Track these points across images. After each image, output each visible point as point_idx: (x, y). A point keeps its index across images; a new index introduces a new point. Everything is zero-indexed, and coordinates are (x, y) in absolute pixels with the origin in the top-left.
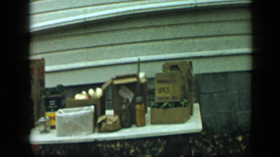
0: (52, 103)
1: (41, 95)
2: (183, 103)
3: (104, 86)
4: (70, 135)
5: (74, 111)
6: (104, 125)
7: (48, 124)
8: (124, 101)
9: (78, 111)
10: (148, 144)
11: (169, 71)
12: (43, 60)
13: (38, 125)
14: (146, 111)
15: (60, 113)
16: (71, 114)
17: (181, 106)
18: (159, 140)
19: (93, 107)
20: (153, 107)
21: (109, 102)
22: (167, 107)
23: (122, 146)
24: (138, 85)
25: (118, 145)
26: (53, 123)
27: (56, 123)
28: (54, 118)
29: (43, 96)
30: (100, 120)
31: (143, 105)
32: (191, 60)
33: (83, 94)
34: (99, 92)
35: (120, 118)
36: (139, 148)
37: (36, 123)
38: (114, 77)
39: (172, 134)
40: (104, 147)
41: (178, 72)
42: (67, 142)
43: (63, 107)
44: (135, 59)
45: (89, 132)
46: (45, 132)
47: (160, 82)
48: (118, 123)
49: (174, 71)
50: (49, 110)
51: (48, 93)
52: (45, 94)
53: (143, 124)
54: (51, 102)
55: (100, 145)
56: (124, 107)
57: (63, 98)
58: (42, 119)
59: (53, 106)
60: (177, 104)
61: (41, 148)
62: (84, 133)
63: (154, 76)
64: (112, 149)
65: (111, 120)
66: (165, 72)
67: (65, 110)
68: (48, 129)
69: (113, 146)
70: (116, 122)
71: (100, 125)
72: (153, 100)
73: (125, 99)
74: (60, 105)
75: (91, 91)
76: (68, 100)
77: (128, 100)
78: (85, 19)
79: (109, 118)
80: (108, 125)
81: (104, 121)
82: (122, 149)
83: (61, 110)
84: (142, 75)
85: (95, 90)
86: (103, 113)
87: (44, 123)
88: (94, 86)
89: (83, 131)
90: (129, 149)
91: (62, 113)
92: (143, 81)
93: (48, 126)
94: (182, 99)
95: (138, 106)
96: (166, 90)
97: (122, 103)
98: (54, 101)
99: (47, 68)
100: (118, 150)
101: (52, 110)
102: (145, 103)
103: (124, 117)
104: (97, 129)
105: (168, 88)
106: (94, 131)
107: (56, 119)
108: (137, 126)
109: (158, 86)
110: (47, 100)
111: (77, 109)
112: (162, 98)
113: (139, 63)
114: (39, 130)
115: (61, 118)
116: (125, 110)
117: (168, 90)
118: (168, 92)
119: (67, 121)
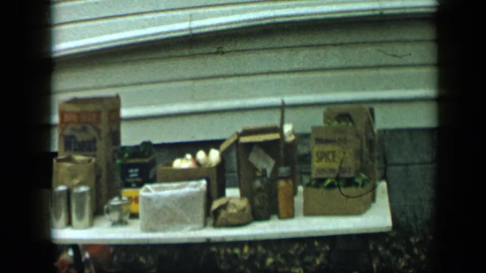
0: (134, 173)
1: (114, 160)
2: (359, 181)
3: (224, 146)
4: (164, 230)
5: (173, 188)
6: (223, 214)
7: (125, 209)
8: (258, 174)
9: (178, 188)
10: (298, 250)
11: (335, 123)
12: (117, 98)
13: (108, 212)
14: (295, 192)
15: (148, 190)
16: (166, 193)
17: (357, 185)
18: (316, 243)
19: (204, 183)
20: (308, 185)
21: (231, 175)
22: (331, 186)
23: (252, 252)
24: (282, 146)
25: (246, 249)
26: (134, 208)
27: (139, 208)
28: (136, 200)
29: (118, 161)
30: (216, 205)
31: (290, 182)
32: (371, 105)
33: (187, 159)
34: (215, 156)
35: (251, 202)
36: (282, 256)
37: (106, 207)
38: (240, 130)
39: (340, 233)
40: (222, 252)
41: (350, 124)
42: (157, 242)
43: (152, 181)
44: (276, 100)
45: (196, 226)
46: (121, 222)
47: (319, 141)
48: (248, 211)
49: (344, 124)
50: (128, 185)
51: (126, 155)
52: (121, 156)
53: (291, 215)
54: (131, 171)
55: (214, 249)
56: (258, 184)
57: (153, 164)
58: (115, 201)
59: (135, 177)
60: (350, 182)
61: (111, 250)
62: (189, 228)
63: (308, 130)
64: (235, 255)
65: (235, 206)
66: (327, 125)
67: (156, 185)
68: (126, 218)
69: (237, 251)
70: (244, 210)
71: (216, 213)
72: (309, 174)
73: (260, 170)
74: (147, 177)
75: (201, 155)
76: (160, 168)
77: (264, 171)
78: (190, 29)
79: (232, 201)
80: (231, 215)
81: (224, 207)
82: (252, 257)
83: (148, 186)
84: (287, 128)
85: (207, 152)
86: (222, 194)
87: (118, 208)
88: (207, 145)
89: (187, 223)
90: (265, 257)
91: (149, 191)
92: (290, 139)
93: (125, 214)
94: (357, 173)
95: (282, 183)
96: (331, 156)
97: (255, 178)
98: (136, 170)
99: (125, 112)
100: (246, 258)
101: (134, 185)
102: (294, 178)
103: (257, 202)
104: (211, 221)
105: (333, 153)
106: (205, 225)
107: (140, 200)
108: (280, 218)
109: (316, 149)
110: (125, 168)
111: (175, 185)
112: (322, 171)
113: (283, 107)
114: (111, 220)
115: (149, 199)
116: (259, 190)
117: (334, 156)
118: (334, 160)
119: (158, 206)
